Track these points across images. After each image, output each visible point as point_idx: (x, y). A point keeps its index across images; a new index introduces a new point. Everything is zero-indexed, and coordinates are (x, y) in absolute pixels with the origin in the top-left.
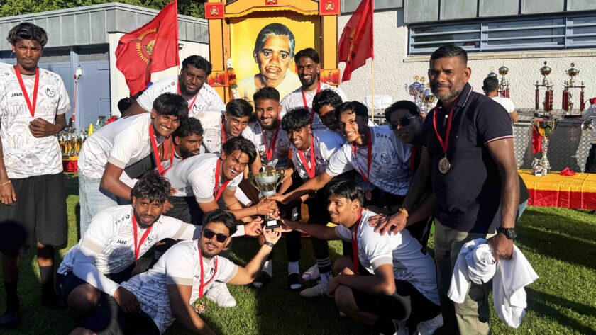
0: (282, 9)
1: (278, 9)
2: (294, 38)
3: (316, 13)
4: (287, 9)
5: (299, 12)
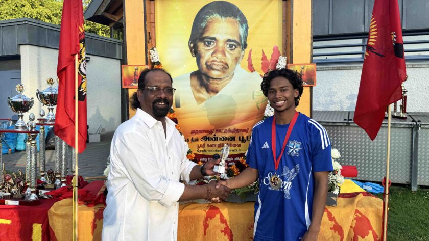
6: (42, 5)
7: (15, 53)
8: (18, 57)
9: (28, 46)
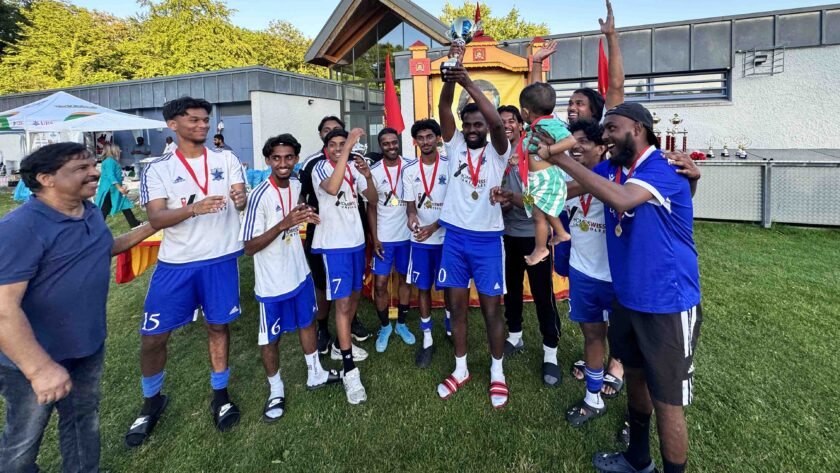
0: (491, 65)
1: (486, 65)
2: (498, 94)
3: (526, 70)
4: (496, 65)
5: (508, 68)
6: (239, 39)
7: (247, 99)
8: (248, 103)
9: (258, 93)
